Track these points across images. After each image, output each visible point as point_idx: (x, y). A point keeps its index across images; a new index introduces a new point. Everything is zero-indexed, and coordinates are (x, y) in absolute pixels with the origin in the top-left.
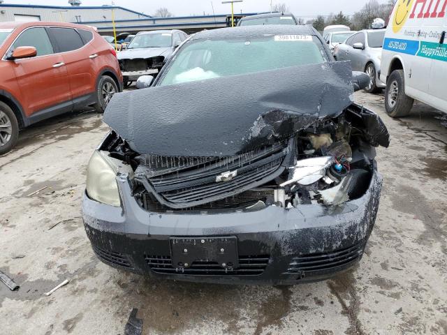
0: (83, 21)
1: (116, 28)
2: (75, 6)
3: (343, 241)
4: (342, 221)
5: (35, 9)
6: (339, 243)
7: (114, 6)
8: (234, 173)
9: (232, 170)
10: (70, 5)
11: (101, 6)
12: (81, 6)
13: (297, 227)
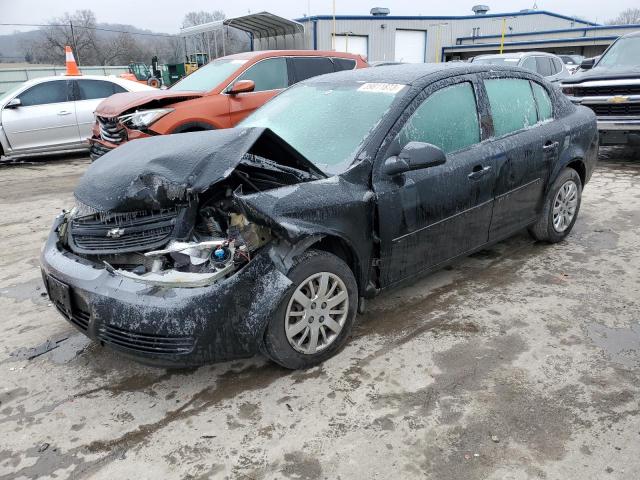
0: (481, 35)
1: (505, 45)
2: (480, 14)
3: (143, 325)
4: (144, 304)
5: (423, 21)
6: (137, 325)
7: (536, 10)
8: (122, 232)
9: (121, 228)
10: (473, 14)
11: (518, 11)
12: (487, 13)
13: (107, 294)
